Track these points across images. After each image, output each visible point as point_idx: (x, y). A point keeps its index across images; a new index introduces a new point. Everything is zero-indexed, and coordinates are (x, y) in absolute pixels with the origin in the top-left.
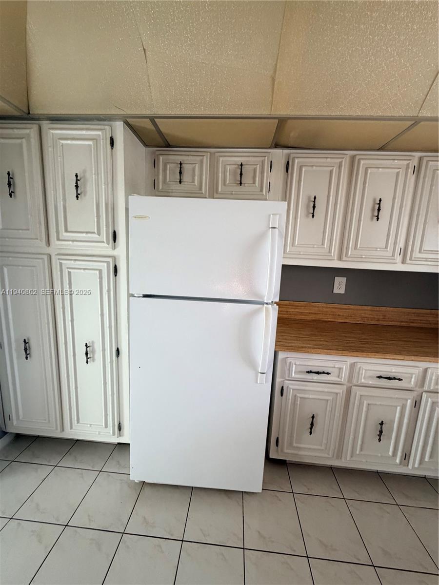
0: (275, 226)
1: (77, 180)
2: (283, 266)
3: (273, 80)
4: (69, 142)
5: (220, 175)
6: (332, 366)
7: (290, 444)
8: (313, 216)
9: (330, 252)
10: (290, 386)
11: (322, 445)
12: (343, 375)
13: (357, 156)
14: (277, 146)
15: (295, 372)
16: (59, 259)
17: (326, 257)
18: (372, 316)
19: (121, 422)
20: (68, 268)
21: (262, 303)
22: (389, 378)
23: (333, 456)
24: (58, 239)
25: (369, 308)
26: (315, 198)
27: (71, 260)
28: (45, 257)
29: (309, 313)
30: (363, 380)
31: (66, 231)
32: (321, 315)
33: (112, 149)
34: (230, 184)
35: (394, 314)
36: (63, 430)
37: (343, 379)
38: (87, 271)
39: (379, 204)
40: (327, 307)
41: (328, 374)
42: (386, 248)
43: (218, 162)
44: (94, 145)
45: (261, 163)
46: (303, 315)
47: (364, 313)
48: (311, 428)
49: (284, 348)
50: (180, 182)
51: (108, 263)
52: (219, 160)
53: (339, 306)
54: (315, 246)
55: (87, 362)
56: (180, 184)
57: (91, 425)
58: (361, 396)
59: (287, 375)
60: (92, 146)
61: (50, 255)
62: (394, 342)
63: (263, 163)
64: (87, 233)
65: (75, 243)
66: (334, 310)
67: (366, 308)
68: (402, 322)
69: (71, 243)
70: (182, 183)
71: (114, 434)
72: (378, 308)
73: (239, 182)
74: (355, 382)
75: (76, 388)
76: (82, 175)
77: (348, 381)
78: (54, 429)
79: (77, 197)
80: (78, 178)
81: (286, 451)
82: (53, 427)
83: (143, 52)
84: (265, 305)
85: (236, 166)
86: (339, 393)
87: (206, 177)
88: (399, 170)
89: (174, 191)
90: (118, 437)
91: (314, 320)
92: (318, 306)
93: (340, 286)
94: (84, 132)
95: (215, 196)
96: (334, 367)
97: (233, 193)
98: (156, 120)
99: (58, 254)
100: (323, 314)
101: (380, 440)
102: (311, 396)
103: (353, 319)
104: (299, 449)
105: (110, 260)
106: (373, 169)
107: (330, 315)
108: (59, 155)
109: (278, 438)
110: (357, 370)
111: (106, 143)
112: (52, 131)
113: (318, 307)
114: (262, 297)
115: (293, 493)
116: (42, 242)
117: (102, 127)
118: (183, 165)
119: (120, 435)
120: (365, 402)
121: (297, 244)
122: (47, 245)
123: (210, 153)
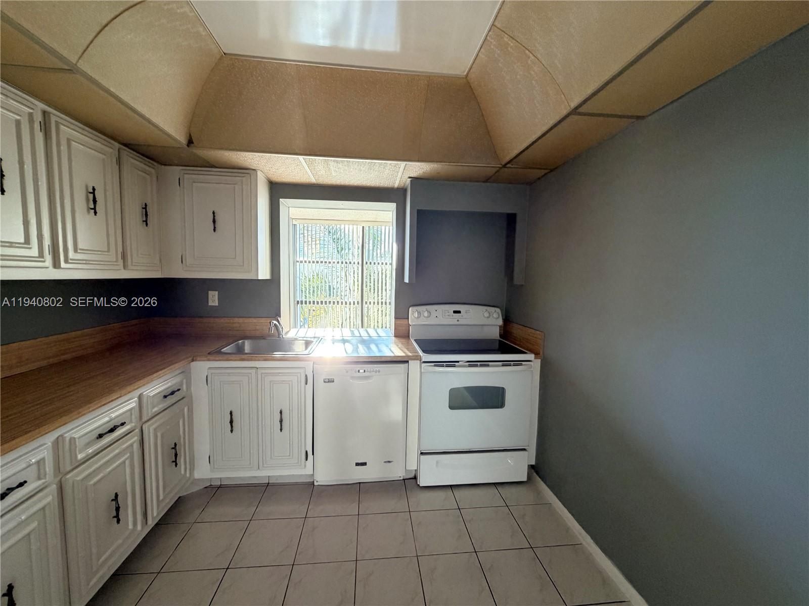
22: (112, 430)
30: (79, 456)
42: (27, 242)
88: (18, 118)
96: (30, 466)
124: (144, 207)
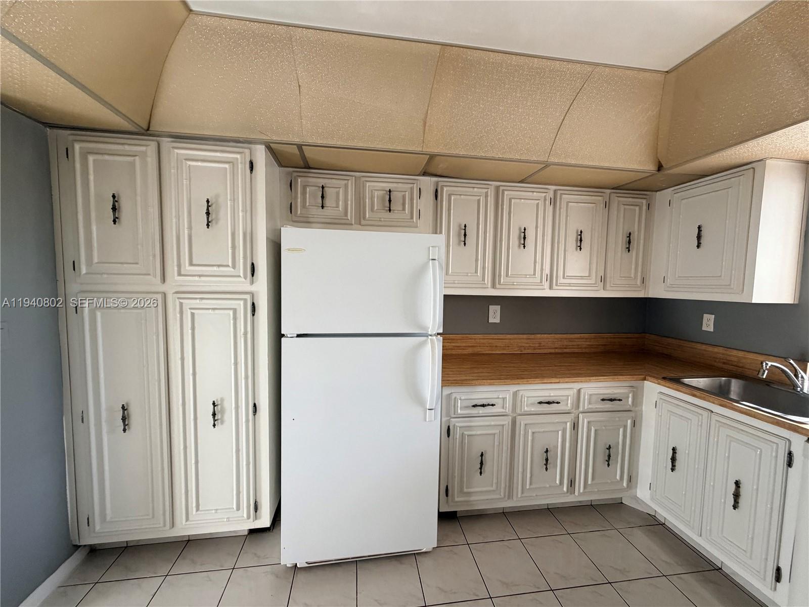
0: (435, 258)
1: (208, 206)
2: (445, 296)
3: (425, 123)
4: (199, 164)
5: (367, 200)
6: (496, 397)
7: (461, 491)
8: (465, 244)
9: (483, 279)
10: (457, 423)
11: (492, 486)
12: (507, 405)
13: (501, 187)
14: (425, 174)
15: (460, 408)
16: (178, 298)
17: (481, 286)
18: (527, 345)
19: (258, 500)
20: (190, 309)
21: (427, 335)
22: (549, 403)
23: (505, 496)
24: (180, 274)
25: (525, 336)
26: (465, 226)
27: (196, 299)
28: (159, 297)
29: (466, 346)
30: (526, 408)
31: (191, 264)
32: (479, 347)
33: (251, 173)
34: (378, 211)
35: (549, 341)
36: (173, 526)
37: (507, 409)
38: (217, 311)
39: (524, 232)
40: (484, 339)
41: (493, 405)
42: (534, 274)
43: (364, 186)
44: (230, 168)
45: (409, 190)
46: (460, 349)
47: (519, 342)
48: (481, 468)
49: (448, 383)
50: (323, 207)
51: (245, 300)
52: (366, 185)
53: (496, 336)
54: (469, 274)
55: (214, 425)
56: (323, 209)
57: (217, 510)
58: (525, 425)
59: (453, 412)
60: (228, 170)
61: (165, 294)
62: (551, 368)
63: (412, 189)
64: (219, 266)
65: (203, 279)
66: (490, 341)
67: (521, 336)
68: (556, 348)
69: (197, 278)
70: (325, 208)
71: (249, 517)
72: (533, 335)
73: (388, 209)
74: (518, 411)
75: (197, 462)
76: (214, 200)
77: (512, 412)
78: (162, 525)
79: (208, 225)
80: (210, 204)
81: (456, 499)
82: (160, 524)
83: (298, 88)
84: (430, 337)
85: (385, 192)
86: (505, 425)
87: (352, 202)
88: (538, 201)
89: (315, 216)
90: (254, 521)
91: (472, 354)
92: (474, 337)
93: (495, 314)
94: (218, 154)
95: (363, 222)
96: (498, 398)
97: (382, 219)
98: (303, 147)
99: (177, 293)
100: (480, 346)
101: (547, 469)
102: (479, 433)
103: (512, 349)
104: (469, 494)
105: (248, 297)
106: (516, 200)
107: (487, 346)
108: (184, 177)
109: (447, 487)
110: (520, 398)
111: (245, 167)
112: (176, 151)
113: (475, 339)
114: (426, 328)
115: (468, 544)
116: (155, 277)
117: (241, 150)
118: (326, 189)
119: (256, 518)
120: (530, 431)
121: (451, 273)
122: (162, 281)
123: (355, 177)
124: (628, 235)
